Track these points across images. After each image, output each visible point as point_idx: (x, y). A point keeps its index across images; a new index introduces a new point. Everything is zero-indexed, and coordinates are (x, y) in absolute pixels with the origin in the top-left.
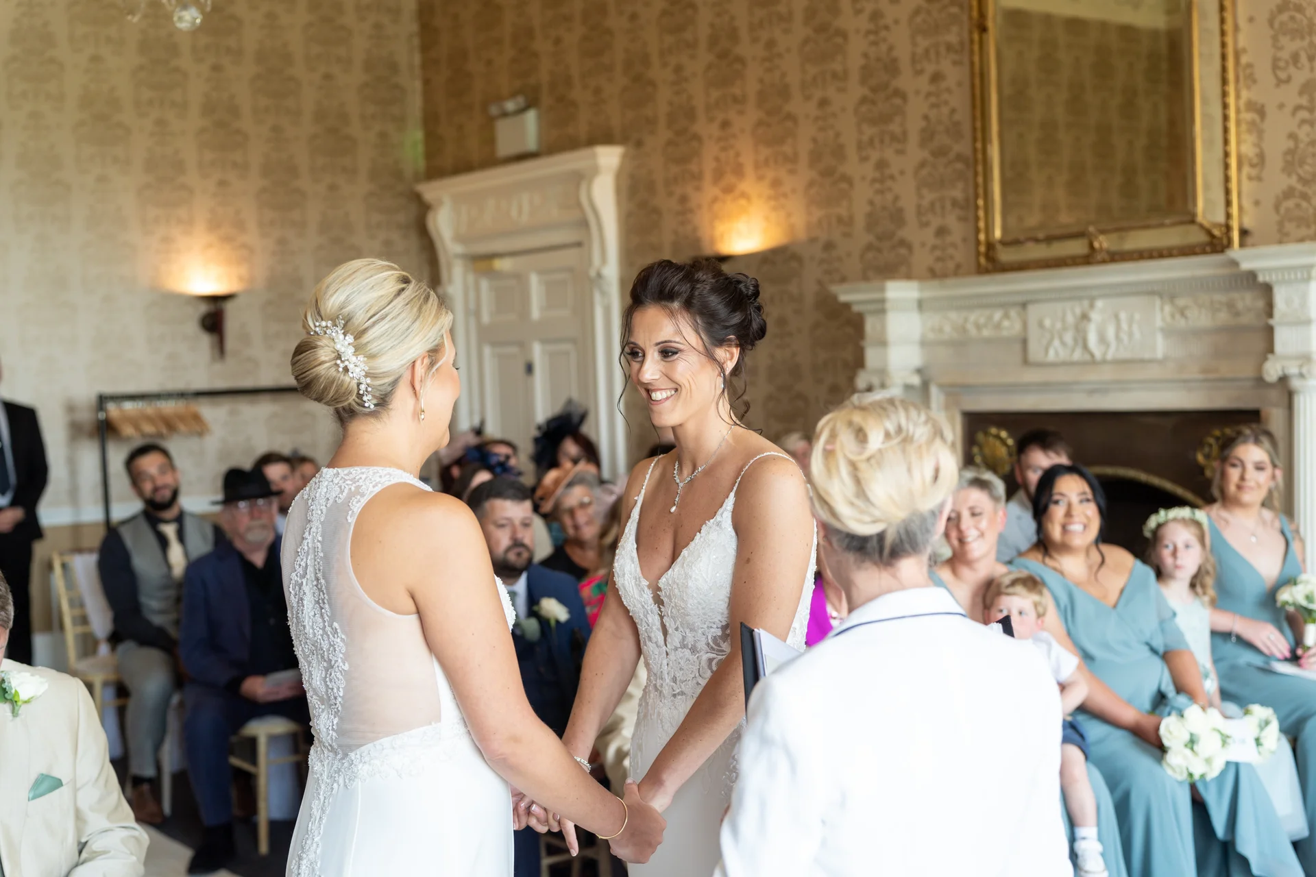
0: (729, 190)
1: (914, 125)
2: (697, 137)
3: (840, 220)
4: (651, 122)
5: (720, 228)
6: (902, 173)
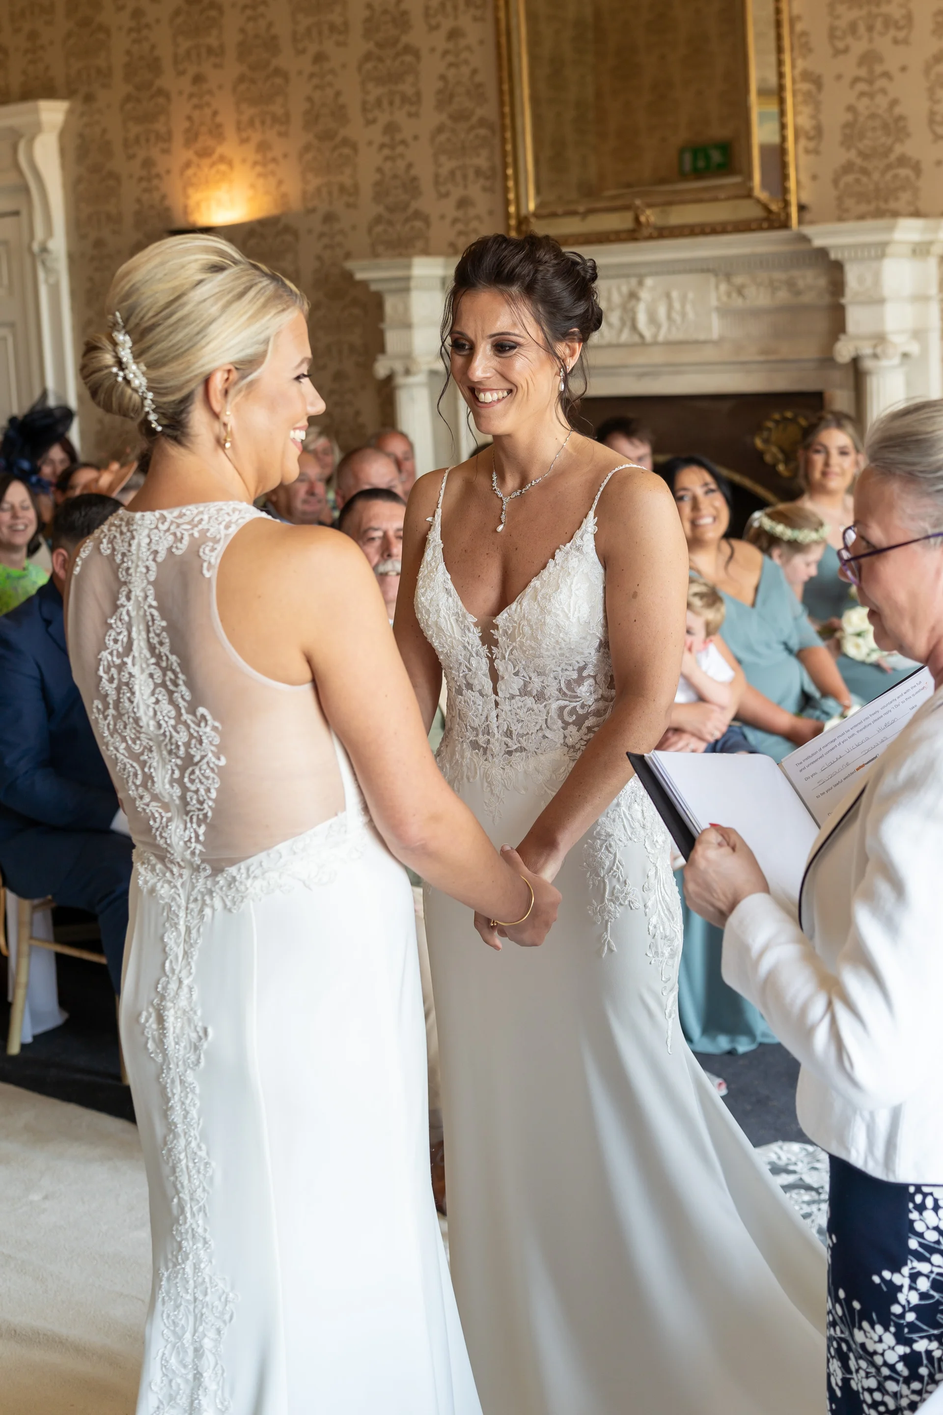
0: (205, 153)
1: (429, 87)
2: (163, 93)
3: (342, 189)
4: (104, 74)
5: (195, 196)
6: (416, 138)
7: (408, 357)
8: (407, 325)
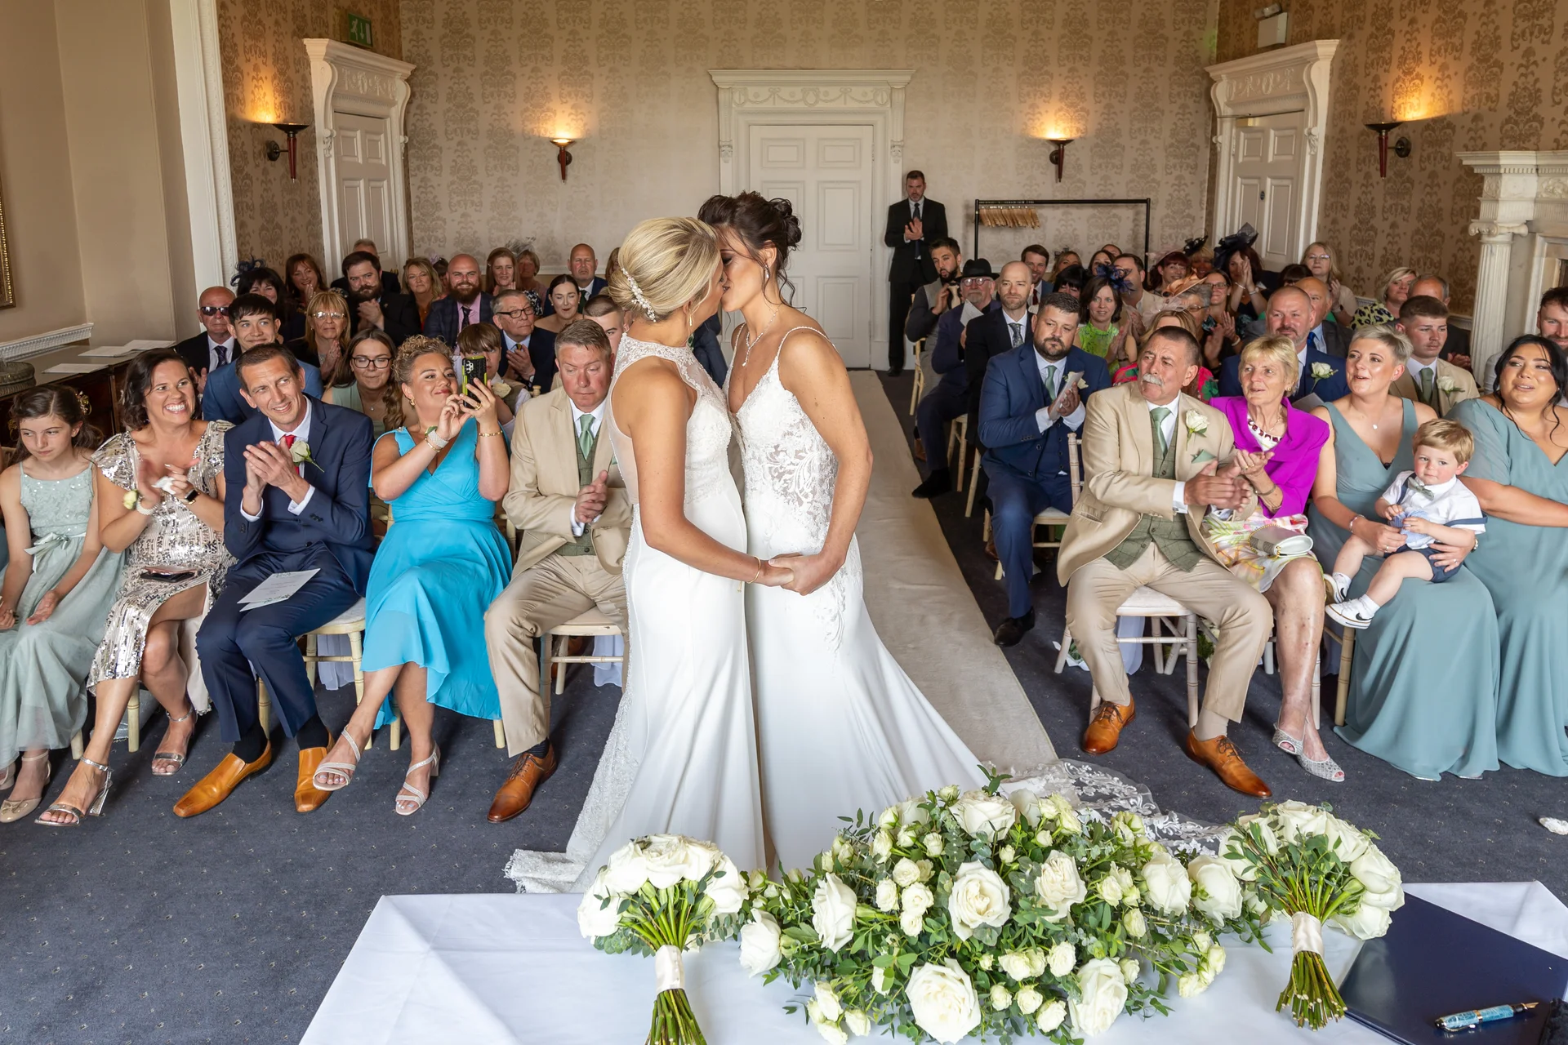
0: (1408, 73)
2: (1391, 32)
3: (1488, 97)
4: (1360, 20)
5: (1399, 101)
6: (1544, 59)
7: (1491, 223)
8: (1495, 200)
